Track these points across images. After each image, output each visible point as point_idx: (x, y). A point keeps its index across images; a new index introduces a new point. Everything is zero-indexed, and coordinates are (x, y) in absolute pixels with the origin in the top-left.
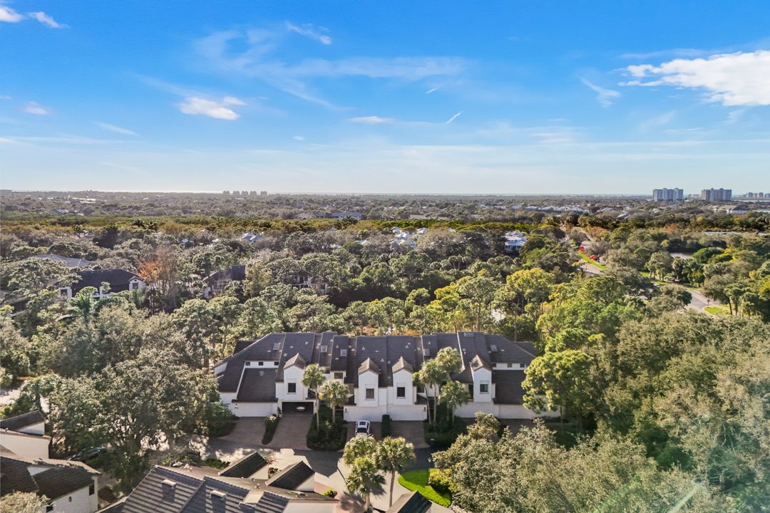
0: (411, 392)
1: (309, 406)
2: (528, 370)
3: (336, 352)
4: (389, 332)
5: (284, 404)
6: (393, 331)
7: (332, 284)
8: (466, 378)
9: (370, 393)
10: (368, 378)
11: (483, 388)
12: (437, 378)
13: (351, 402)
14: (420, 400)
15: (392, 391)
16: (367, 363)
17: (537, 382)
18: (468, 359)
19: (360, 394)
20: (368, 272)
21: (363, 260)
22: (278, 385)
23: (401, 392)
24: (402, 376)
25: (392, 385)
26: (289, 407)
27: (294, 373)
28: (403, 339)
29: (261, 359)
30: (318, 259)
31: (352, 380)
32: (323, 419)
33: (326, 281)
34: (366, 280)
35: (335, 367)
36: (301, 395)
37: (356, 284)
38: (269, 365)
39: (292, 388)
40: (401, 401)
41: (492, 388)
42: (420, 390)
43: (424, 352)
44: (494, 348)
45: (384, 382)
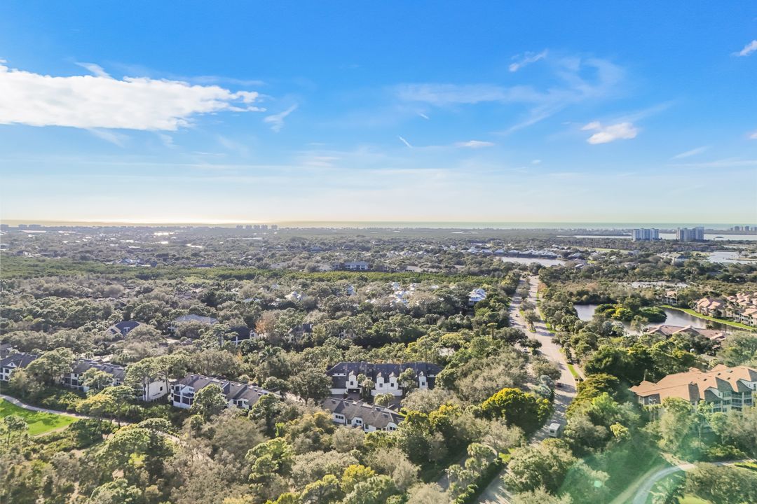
0: (396, 385)
1: (358, 390)
2: (436, 376)
3: (368, 370)
4: (388, 362)
5: (349, 390)
6: (390, 361)
7: (357, 334)
8: (417, 380)
9: (381, 385)
10: (380, 379)
11: (423, 384)
12: (405, 379)
13: (374, 388)
14: (399, 388)
15: (389, 384)
16: (380, 374)
17: (439, 380)
18: (418, 373)
19: (377, 385)
20: (377, 326)
21: (373, 315)
22: (347, 382)
23: (392, 385)
24: (393, 379)
25: (389, 382)
26: (350, 391)
27: (352, 377)
28: (394, 365)
29: (339, 373)
30: (349, 320)
31: (375, 380)
32: (364, 394)
33: (354, 332)
34: (377, 331)
35: (368, 375)
36: (355, 386)
37: (371, 334)
38: (342, 375)
39: (352, 383)
40: (392, 388)
41: (426, 384)
42: (400, 384)
43: (402, 370)
44: (429, 369)
45: (386, 381)
